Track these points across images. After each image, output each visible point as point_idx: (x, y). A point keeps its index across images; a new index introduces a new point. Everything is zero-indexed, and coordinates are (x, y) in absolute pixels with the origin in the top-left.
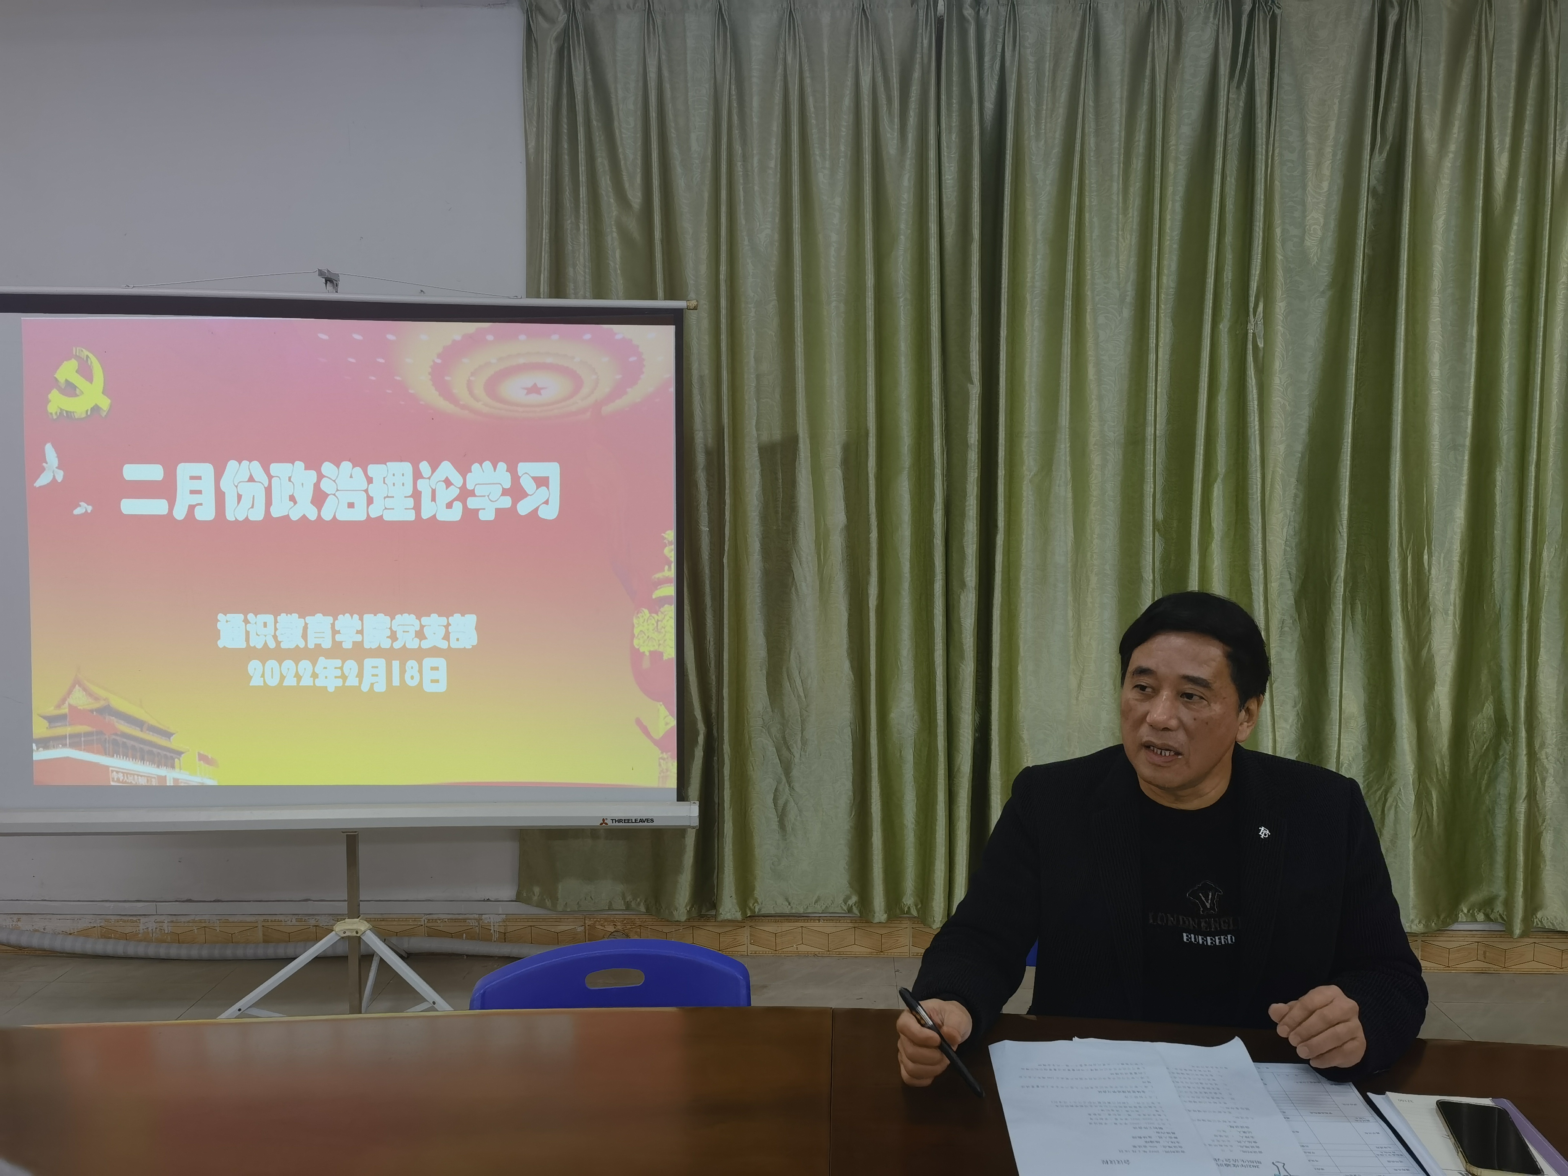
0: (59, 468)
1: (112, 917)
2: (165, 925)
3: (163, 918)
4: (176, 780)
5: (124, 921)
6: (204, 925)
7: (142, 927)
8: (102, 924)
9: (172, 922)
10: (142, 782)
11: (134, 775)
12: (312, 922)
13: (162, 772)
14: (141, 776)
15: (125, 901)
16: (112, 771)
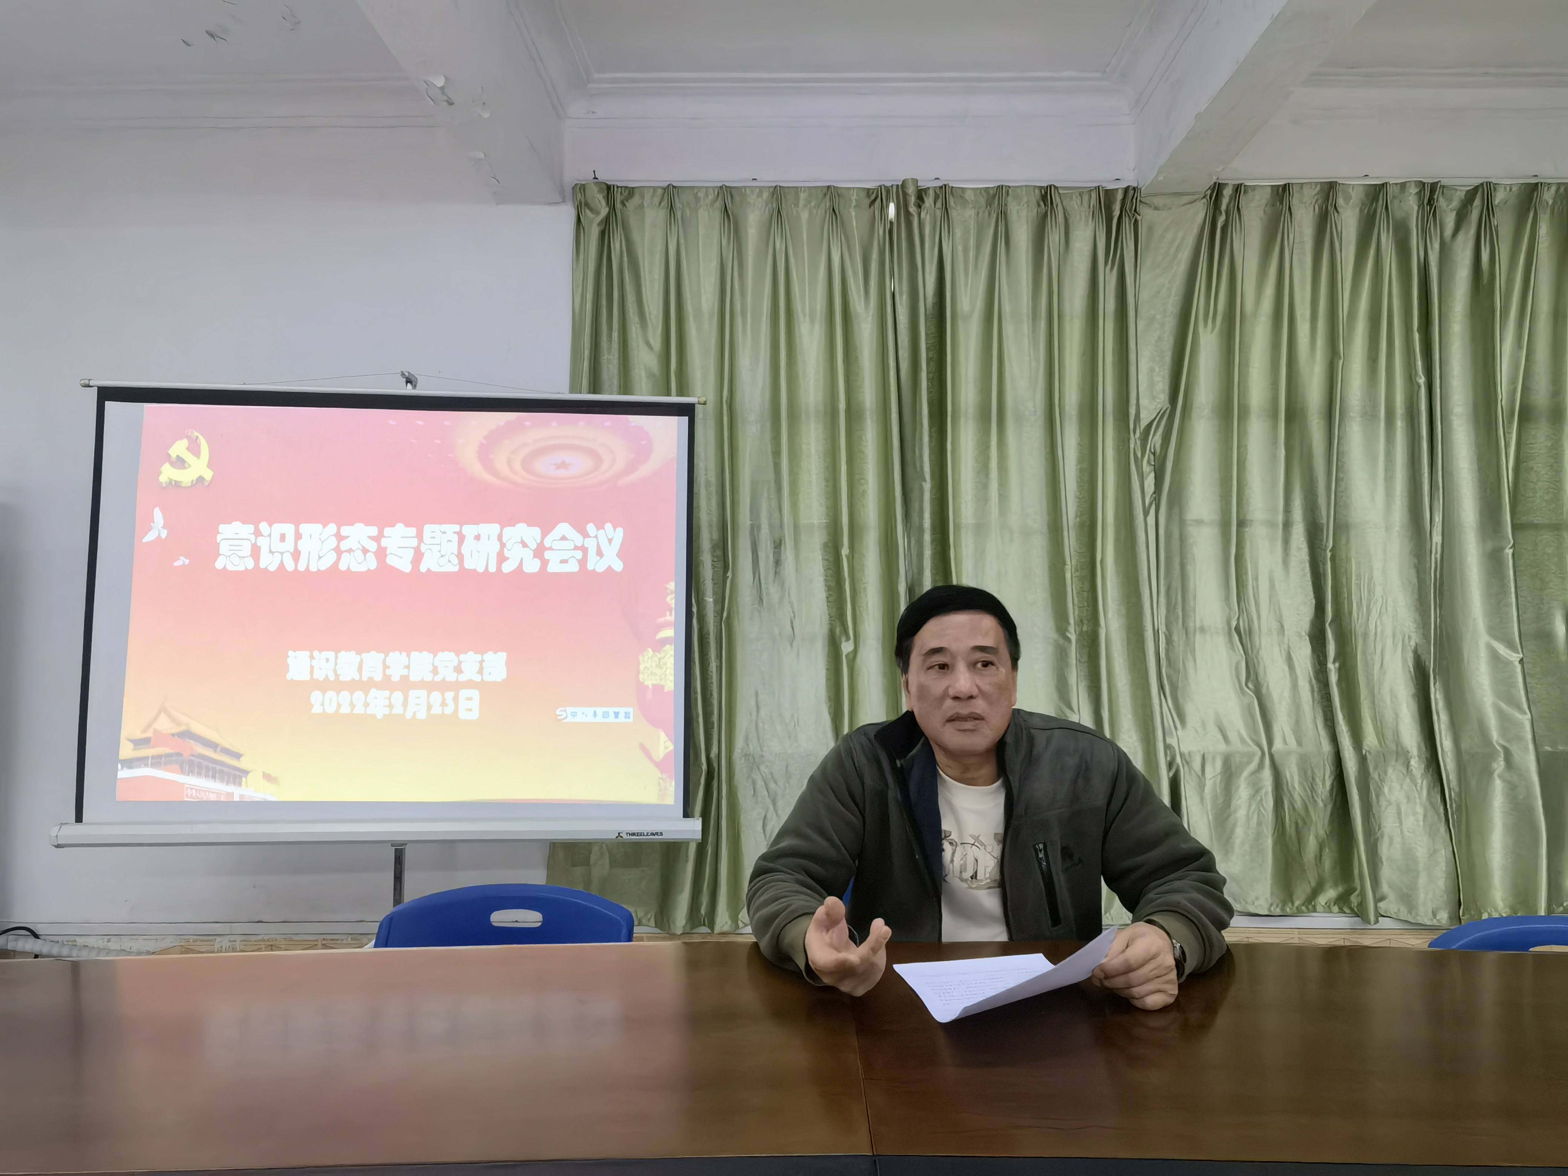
0: (164, 527)
4: (241, 796)
10: (213, 797)
11: (205, 791)
13: (231, 788)
14: (212, 792)
16: (187, 788)
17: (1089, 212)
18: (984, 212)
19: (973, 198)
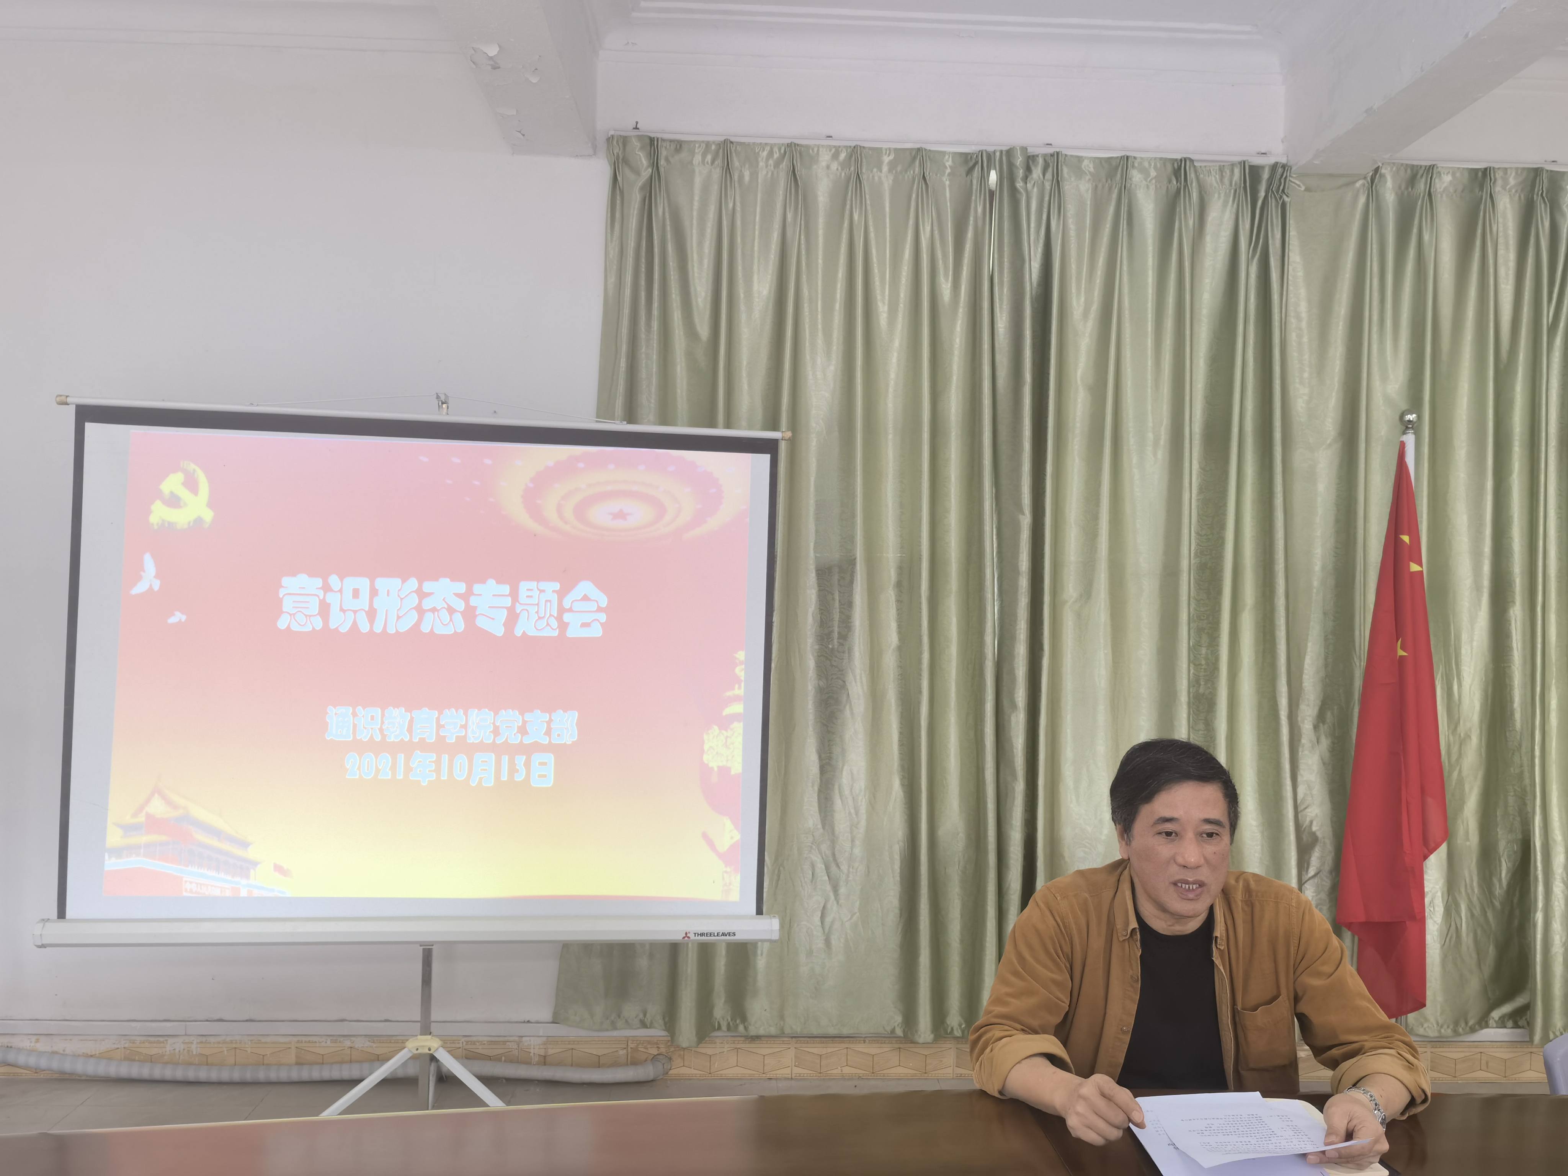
1: (139, 1038)
2: (194, 1046)
3: (192, 1038)
5: (150, 1042)
6: (234, 1046)
7: (168, 1048)
8: (126, 1045)
9: (202, 1042)
12: (348, 1043)
15: (152, 1021)
17: (1230, 191)
18: (1103, 186)
19: (1092, 170)
